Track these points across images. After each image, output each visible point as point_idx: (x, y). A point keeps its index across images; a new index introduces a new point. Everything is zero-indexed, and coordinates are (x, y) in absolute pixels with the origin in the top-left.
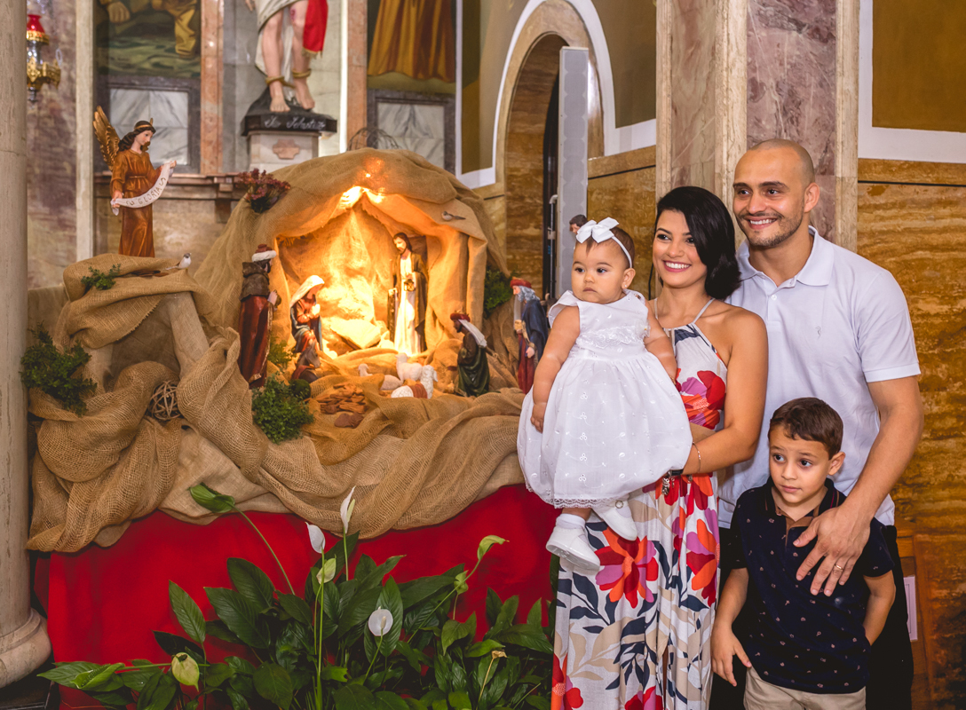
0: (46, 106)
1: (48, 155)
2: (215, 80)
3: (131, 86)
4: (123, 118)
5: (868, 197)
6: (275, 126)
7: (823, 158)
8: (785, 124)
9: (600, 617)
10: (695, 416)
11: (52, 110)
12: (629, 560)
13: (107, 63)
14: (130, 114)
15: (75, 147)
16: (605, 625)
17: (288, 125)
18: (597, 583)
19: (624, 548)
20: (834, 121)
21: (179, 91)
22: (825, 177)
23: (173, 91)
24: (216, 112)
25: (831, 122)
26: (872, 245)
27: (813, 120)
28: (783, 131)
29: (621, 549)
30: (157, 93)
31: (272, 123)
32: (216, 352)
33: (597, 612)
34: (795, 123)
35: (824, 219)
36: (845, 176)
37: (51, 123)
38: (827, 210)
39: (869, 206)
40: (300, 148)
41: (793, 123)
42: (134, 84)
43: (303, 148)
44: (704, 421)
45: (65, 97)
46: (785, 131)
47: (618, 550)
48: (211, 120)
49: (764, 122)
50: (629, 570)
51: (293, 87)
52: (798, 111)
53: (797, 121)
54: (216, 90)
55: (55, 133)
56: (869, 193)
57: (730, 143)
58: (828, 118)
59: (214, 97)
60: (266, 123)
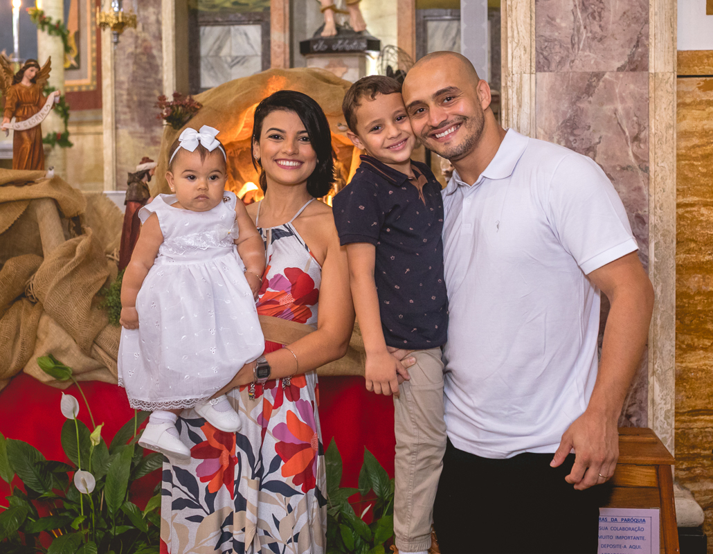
0: (141, 45)
1: (142, 85)
2: (282, 12)
3: (216, 23)
4: (210, 50)
5: (698, 92)
6: (322, 50)
7: (634, 54)
8: (584, 20)
9: (201, 507)
10: (282, 311)
11: (146, 48)
12: (225, 453)
13: (197, 5)
14: (216, 47)
15: (162, 77)
16: (204, 515)
17: (334, 48)
18: (198, 476)
19: (221, 442)
20: (647, 13)
21: (253, 24)
22: (636, 73)
23: (249, 24)
24: (282, 40)
25: (644, 13)
26: (704, 145)
27: (621, 13)
28: (582, 27)
29: (218, 444)
30: (237, 27)
31: (320, 47)
32: (65, 248)
33: (198, 502)
34: (598, 18)
35: (635, 119)
36: (658, 71)
37: (144, 59)
38: (639, 109)
39: (701, 103)
40: (348, 67)
41: (594, 18)
42: (217, 21)
43: (351, 67)
44: (293, 316)
45: (154, 37)
46: (585, 28)
47: (215, 444)
48: (279, 47)
49: (558, 20)
50: (226, 463)
51: (347, 13)
52: (601, 5)
53: (600, 16)
54: (282, 21)
55: (148, 66)
56: (699, 88)
57: (515, 45)
58: (640, 10)
59: (281, 27)
60: (315, 47)
